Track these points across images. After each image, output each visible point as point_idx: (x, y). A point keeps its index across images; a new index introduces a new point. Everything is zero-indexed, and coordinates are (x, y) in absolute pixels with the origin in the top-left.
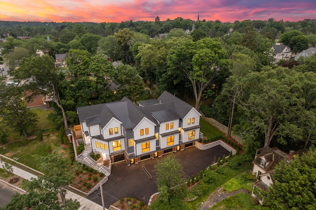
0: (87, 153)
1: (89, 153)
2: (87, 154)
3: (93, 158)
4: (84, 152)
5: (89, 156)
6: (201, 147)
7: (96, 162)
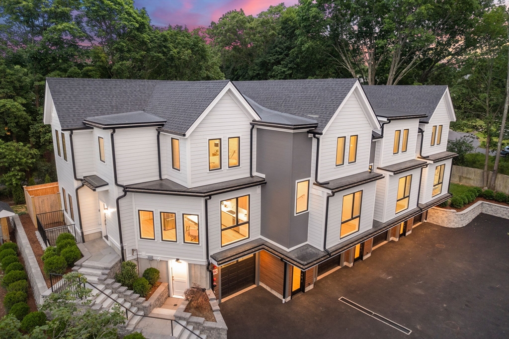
0: (98, 268)
1: (110, 266)
2: (99, 272)
3: (130, 287)
4: (81, 266)
5: (110, 281)
6: (452, 218)
7: (146, 304)
